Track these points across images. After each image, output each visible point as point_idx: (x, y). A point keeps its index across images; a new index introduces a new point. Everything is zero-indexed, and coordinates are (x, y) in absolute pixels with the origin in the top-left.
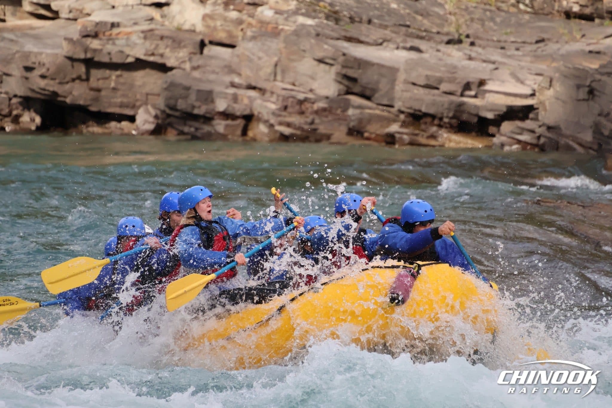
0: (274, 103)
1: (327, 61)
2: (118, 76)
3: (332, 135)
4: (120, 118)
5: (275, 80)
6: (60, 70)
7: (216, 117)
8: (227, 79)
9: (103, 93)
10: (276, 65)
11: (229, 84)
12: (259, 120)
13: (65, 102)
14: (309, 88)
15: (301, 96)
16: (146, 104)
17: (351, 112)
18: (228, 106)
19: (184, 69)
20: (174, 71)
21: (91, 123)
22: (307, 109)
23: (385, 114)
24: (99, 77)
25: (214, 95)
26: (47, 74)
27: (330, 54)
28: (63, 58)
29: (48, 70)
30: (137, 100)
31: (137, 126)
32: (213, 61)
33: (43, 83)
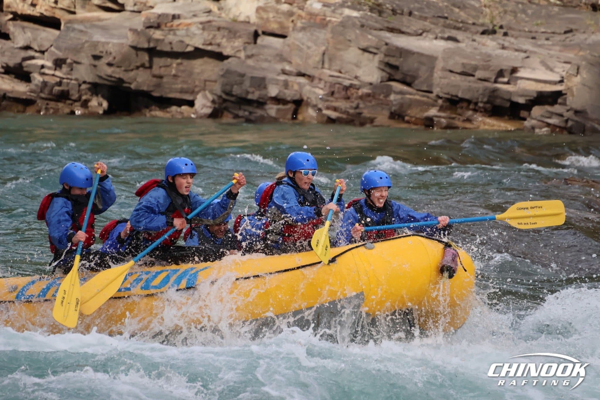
0: (322, 89)
1: (371, 50)
2: (178, 64)
3: (375, 118)
4: (180, 103)
5: (323, 67)
6: (125, 58)
7: (268, 102)
8: (279, 67)
9: (165, 80)
10: (324, 54)
11: (280, 72)
12: (308, 104)
13: (130, 88)
14: (354, 75)
15: (347, 83)
16: (204, 90)
17: (392, 97)
18: (280, 92)
19: (239, 58)
20: (230, 60)
21: (153, 107)
22: (353, 94)
23: (425, 99)
24: (161, 65)
25: (267, 82)
26: (114, 62)
27: (374, 44)
28: (128, 47)
29: (115, 58)
30: (196, 86)
31: (196, 110)
32: (266, 50)
33: (109, 71)
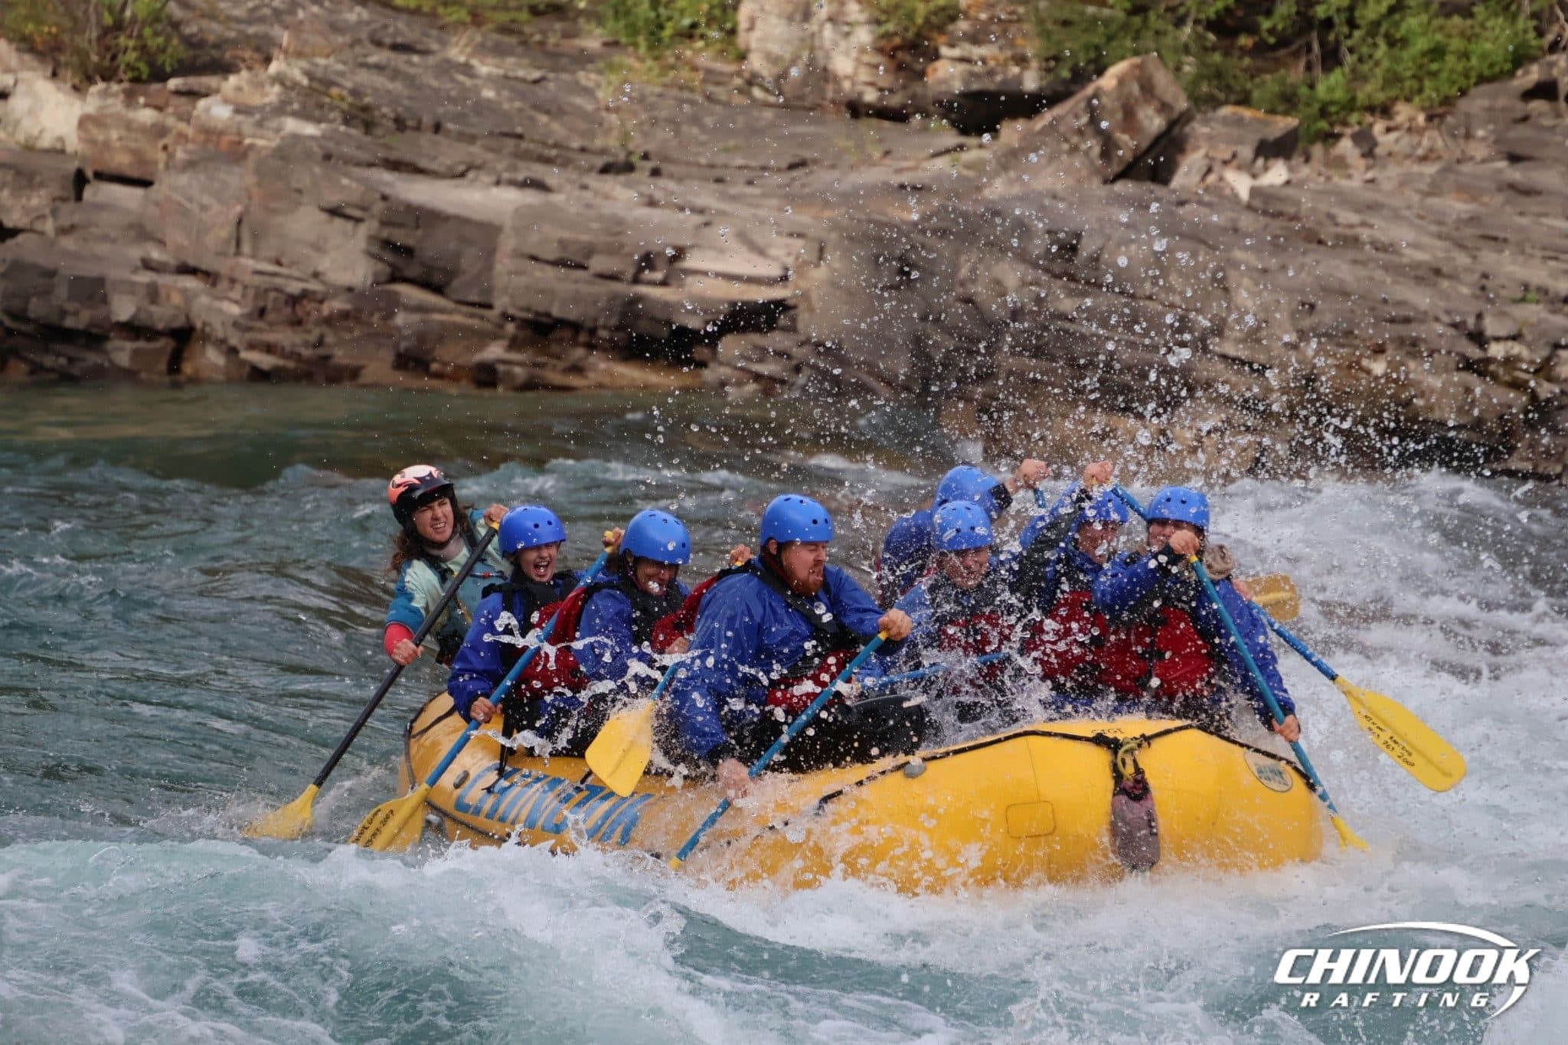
0: (236, 302)
1: (349, 211)
3: (361, 368)
5: (238, 253)
7: (112, 334)
8: (136, 253)
10: (239, 223)
11: (139, 264)
14: (311, 270)
15: (295, 287)
17: (400, 319)
18: (139, 309)
19: (41, 233)
20: (20, 238)
22: (308, 314)
23: (475, 322)
25: (108, 286)
27: (355, 198)
32: (105, 216)
